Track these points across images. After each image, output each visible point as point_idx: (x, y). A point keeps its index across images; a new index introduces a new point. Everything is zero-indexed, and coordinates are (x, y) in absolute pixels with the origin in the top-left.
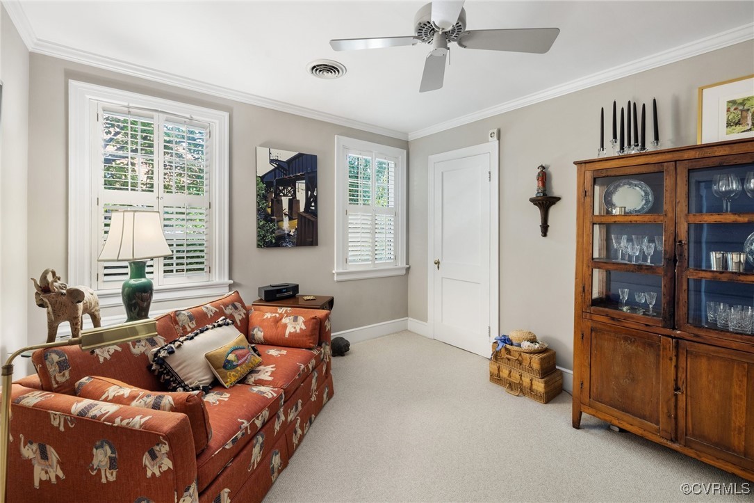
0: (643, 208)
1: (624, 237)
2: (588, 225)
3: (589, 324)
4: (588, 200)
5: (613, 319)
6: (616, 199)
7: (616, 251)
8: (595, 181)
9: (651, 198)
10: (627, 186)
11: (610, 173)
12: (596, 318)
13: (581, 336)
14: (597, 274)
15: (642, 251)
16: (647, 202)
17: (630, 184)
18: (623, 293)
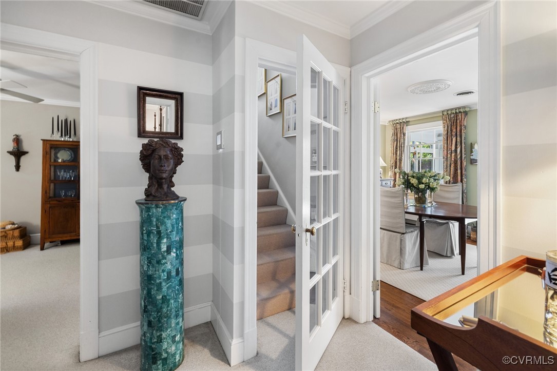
0: (70, 160)
1: (63, 171)
2: (48, 166)
3: (49, 205)
4: (48, 156)
5: (59, 201)
6: (59, 155)
7: (59, 176)
8: (51, 148)
9: (73, 156)
10: (63, 151)
11: (57, 146)
12: (51, 202)
13: (44, 211)
14: (52, 185)
15: (70, 176)
16: (72, 157)
17: (65, 150)
18: (62, 192)
